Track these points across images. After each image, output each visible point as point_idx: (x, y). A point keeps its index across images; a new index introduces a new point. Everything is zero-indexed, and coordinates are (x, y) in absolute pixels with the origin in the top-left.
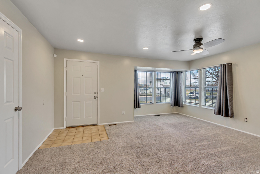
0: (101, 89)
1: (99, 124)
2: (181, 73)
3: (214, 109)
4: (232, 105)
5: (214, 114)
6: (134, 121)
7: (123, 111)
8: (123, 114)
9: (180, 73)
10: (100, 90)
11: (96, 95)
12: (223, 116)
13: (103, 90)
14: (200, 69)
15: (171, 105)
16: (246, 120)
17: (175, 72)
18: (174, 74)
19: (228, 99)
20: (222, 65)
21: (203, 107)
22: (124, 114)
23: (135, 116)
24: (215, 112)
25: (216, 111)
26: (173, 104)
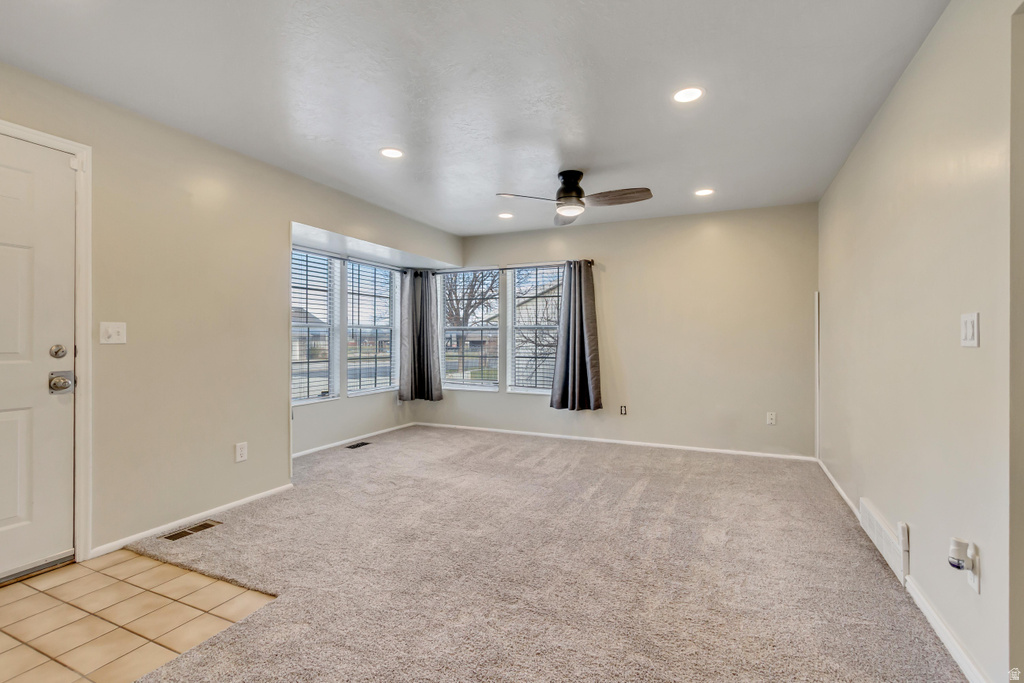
0: (104, 325)
1: (87, 551)
2: (433, 274)
3: (549, 392)
4: (597, 374)
5: (551, 406)
6: (291, 485)
7: (238, 445)
8: (239, 459)
9: (430, 275)
10: (96, 333)
11: (64, 364)
12: (573, 408)
13: (117, 331)
14: (503, 269)
15: (401, 398)
16: (623, 412)
17: (411, 268)
18: (408, 278)
19: (588, 359)
20: (570, 263)
21: (509, 390)
22: (245, 457)
23: (294, 455)
24: (554, 400)
25: (557, 397)
26: (407, 390)
